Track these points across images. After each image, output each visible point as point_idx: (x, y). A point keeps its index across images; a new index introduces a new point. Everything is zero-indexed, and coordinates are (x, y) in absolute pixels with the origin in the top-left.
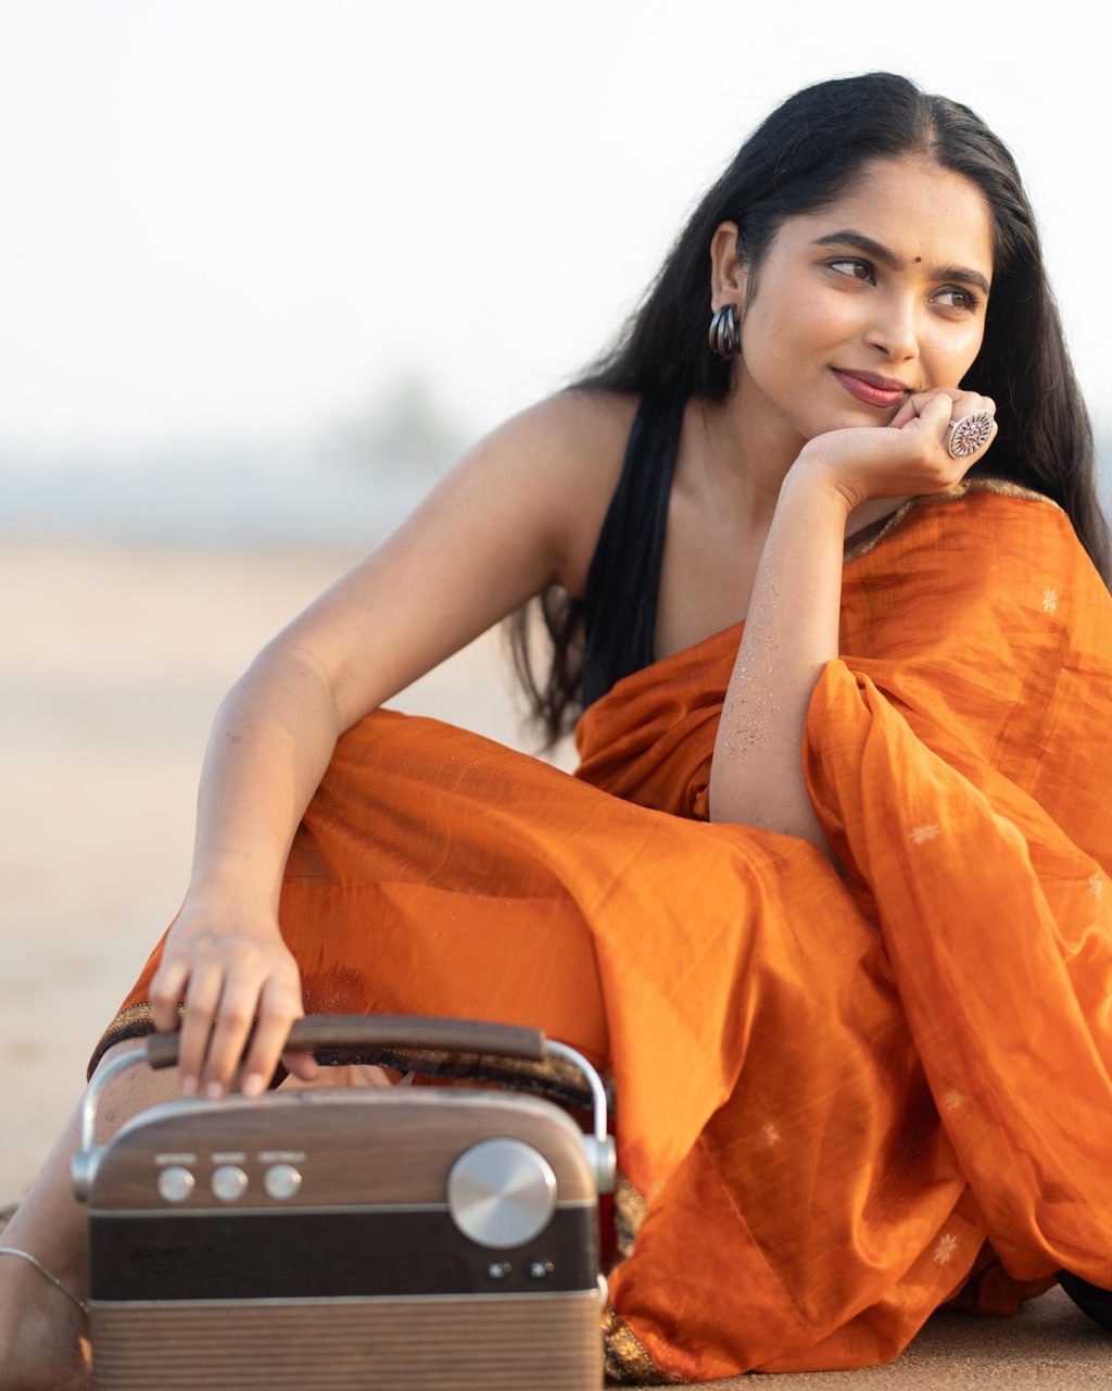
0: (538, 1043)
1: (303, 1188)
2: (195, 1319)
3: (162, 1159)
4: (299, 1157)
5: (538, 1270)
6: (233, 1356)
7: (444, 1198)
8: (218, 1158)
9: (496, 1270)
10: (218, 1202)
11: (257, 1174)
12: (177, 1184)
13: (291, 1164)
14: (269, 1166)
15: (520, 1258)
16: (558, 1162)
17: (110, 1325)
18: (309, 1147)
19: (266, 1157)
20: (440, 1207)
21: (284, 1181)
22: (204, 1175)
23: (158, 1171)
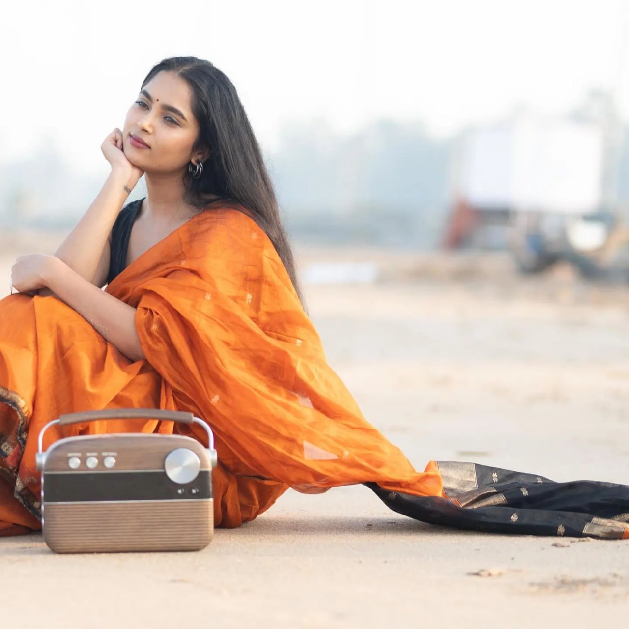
0: (191, 418)
1: (116, 464)
2: (79, 508)
3: (70, 455)
4: (115, 454)
5: (194, 491)
6: (91, 520)
7: (164, 468)
8: (88, 454)
9: (180, 492)
10: (88, 469)
11: (101, 460)
12: (75, 463)
13: (113, 456)
14: (105, 457)
15: (187, 487)
16: (200, 456)
17: (51, 510)
18: (118, 451)
19: (104, 454)
20: (162, 471)
21: (110, 462)
22: (84, 460)
23: (69, 458)
